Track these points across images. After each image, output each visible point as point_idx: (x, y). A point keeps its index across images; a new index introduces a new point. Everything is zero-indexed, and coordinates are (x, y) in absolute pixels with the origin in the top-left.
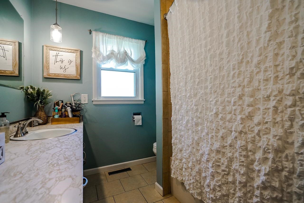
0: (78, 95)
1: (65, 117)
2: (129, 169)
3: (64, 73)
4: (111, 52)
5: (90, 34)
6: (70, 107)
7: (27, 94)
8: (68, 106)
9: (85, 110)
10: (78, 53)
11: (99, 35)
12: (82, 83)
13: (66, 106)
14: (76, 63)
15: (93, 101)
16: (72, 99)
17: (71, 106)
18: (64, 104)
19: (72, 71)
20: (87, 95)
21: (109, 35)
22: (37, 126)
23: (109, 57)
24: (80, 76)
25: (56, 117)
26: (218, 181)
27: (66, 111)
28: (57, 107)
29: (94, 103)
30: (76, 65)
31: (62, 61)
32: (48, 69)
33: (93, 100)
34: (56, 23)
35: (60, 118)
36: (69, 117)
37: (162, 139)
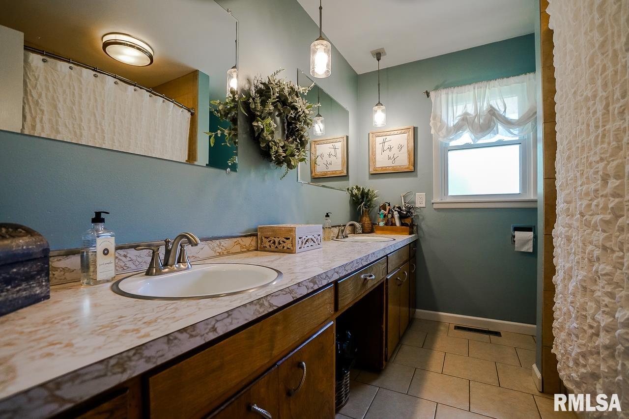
0: (411, 194)
1: (392, 225)
2: (497, 334)
3: (393, 165)
4: (463, 117)
5: (428, 96)
6: (398, 212)
7: (352, 195)
8: (396, 211)
9: (421, 217)
10: (410, 132)
11: (441, 95)
12: (416, 176)
13: (394, 211)
14: (408, 147)
15: (433, 203)
16: (403, 200)
17: (399, 210)
18: (392, 207)
19: (403, 161)
20: (424, 194)
21: (460, 87)
22: (360, 233)
23: (458, 128)
24: (414, 166)
25: (382, 224)
26: (580, 346)
27: (393, 217)
28: (382, 211)
29: (435, 206)
30: (408, 151)
31: (390, 149)
32: (375, 162)
33: (433, 201)
34: (379, 102)
35: (386, 226)
36: (396, 225)
37: (543, 276)
